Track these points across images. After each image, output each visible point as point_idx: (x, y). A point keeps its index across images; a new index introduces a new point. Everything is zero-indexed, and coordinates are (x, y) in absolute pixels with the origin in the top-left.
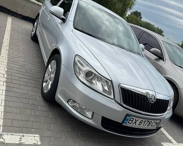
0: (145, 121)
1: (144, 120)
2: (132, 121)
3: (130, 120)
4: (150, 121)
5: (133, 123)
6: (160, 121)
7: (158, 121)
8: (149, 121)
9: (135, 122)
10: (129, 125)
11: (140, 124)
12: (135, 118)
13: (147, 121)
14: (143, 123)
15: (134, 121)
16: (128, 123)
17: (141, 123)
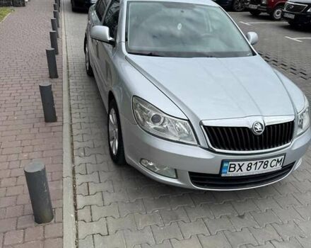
0: (256, 163)
1: (253, 162)
2: (234, 168)
3: (230, 167)
4: (265, 161)
5: (237, 170)
6: (283, 157)
7: (280, 158)
9: (240, 168)
10: (231, 174)
11: (249, 169)
12: (236, 163)
13: (260, 162)
14: (253, 167)
15: (237, 167)
16: (229, 171)
17: (251, 167)
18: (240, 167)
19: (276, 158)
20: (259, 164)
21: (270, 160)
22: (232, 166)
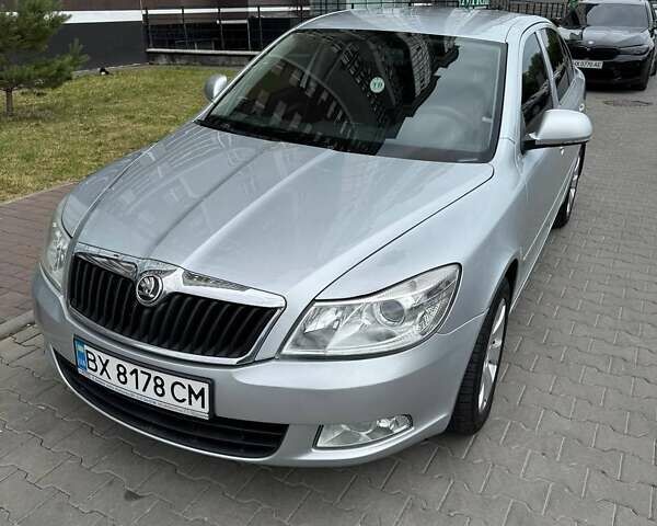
0: (136, 372)
1: (130, 367)
2: (94, 361)
3: (88, 359)
4: (154, 374)
5: (99, 369)
6: (206, 387)
8: (149, 375)
9: (104, 369)
11: (122, 378)
12: (96, 353)
13: (142, 372)
14: (131, 379)
16: (89, 368)
17: (123, 374)
18: (105, 365)
19: (186, 382)
20: (143, 379)
21: (169, 380)
22: (90, 356)
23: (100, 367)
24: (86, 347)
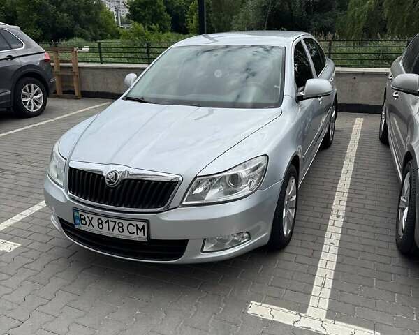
0: (108, 221)
1: (104, 220)
2: (85, 220)
4: (118, 221)
7: (140, 225)
8: (115, 222)
9: (91, 223)
10: (83, 228)
11: (101, 226)
12: (86, 215)
13: (111, 221)
14: (105, 226)
16: (82, 224)
17: (101, 224)
18: (91, 221)
19: (135, 223)
20: (112, 224)
21: (126, 223)
22: (83, 217)
23: (88, 222)
24: (80, 213)
